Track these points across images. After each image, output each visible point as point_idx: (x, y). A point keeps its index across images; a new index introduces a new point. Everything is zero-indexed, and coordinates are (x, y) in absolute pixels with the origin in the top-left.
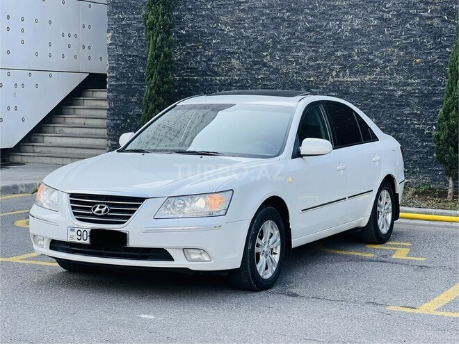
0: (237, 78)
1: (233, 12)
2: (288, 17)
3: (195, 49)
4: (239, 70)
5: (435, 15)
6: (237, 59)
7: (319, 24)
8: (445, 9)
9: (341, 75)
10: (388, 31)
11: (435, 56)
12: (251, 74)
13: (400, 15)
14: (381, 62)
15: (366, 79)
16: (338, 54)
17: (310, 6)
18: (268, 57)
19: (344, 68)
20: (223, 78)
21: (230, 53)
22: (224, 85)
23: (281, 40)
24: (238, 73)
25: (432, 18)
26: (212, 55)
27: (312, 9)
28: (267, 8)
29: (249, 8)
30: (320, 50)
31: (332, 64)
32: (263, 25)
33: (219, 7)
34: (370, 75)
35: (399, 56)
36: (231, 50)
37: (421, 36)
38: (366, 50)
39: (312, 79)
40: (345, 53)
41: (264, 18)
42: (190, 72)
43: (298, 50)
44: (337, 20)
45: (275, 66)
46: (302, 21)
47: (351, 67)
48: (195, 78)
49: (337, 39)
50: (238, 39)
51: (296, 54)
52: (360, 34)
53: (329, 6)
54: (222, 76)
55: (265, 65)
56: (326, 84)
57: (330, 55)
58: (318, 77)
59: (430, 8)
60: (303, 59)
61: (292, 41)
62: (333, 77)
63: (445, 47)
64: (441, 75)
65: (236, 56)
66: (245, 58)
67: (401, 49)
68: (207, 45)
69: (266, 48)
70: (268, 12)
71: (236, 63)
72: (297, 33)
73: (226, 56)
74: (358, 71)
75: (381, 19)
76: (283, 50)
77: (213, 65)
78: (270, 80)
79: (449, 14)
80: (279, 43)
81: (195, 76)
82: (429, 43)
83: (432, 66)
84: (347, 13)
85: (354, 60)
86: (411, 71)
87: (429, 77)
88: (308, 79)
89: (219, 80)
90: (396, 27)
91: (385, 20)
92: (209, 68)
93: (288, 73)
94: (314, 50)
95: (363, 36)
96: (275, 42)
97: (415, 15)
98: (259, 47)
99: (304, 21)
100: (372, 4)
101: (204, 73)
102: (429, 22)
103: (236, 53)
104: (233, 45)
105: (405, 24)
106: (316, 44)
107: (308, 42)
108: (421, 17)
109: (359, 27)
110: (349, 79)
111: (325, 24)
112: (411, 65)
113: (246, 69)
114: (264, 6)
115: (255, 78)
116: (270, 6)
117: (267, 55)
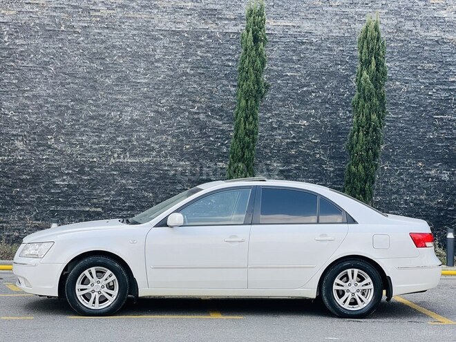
0: (21, 158)
1: (17, 99)
2: (72, 106)
4: (23, 151)
5: (201, 111)
6: (20, 141)
7: (101, 113)
8: (209, 107)
9: (122, 157)
10: (162, 121)
11: (201, 143)
12: (35, 154)
13: (173, 109)
14: (157, 147)
15: (144, 161)
16: (119, 139)
17: (94, 98)
18: (53, 140)
19: (125, 150)
20: (6, 158)
21: (13, 135)
22: (7, 164)
23: (65, 126)
24: (22, 153)
25: (198, 113)
27: (96, 100)
28: (52, 97)
29: (34, 96)
30: (103, 136)
31: (114, 148)
32: (48, 112)
33: (3, 93)
34: (148, 157)
35: (172, 142)
36: (15, 133)
37: (190, 127)
38: (144, 136)
39: (95, 160)
40: (126, 138)
41: (48, 106)
43: (82, 134)
44: (118, 111)
45: (59, 148)
46: (86, 110)
47: (130, 151)
49: (118, 127)
50: (22, 123)
51: (80, 138)
52: (139, 124)
53: (111, 99)
54: (5, 156)
55: (49, 147)
56: (108, 165)
57: (112, 139)
58: (100, 158)
59: (197, 105)
60: (87, 142)
61: (77, 127)
62: (114, 159)
63: (210, 136)
64: (206, 159)
65: (20, 138)
66: (30, 140)
67: (173, 137)
69: (50, 132)
70: (53, 100)
71: (19, 144)
72: (81, 121)
73: (10, 138)
74: (136, 154)
75: (157, 112)
76: (67, 135)
78: (55, 160)
79: (212, 111)
80: (63, 128)
82: (196, 133)
83: (199, 151)
84: (127, 105)
85: (134, 145)
86: (182, 155)
87: (196, 160)
88: (91, 160)
89: (2, 160)
90: (168, 119)
91: (160, 113)
93: (73, 154)
94: (97, 135)
95: (142, 125)
96: (60, 127)
97: (185, 110)
98: (43, 131)
99: (88, 110)
100: (148, 100)
102: (196, 116)
103: (20, 136)
104: (16, 128)
105: (176, 117)
106: (99, 130)
107: (91, 128)
108: (189, 112)
109: (138, 117)
110: (129, 161)
111: (107, 113)
112: (182, 150)
113: (30, 150)
114: (49, 96)
115: (39, 158)
116: (55, 96)
117: (51, 138)
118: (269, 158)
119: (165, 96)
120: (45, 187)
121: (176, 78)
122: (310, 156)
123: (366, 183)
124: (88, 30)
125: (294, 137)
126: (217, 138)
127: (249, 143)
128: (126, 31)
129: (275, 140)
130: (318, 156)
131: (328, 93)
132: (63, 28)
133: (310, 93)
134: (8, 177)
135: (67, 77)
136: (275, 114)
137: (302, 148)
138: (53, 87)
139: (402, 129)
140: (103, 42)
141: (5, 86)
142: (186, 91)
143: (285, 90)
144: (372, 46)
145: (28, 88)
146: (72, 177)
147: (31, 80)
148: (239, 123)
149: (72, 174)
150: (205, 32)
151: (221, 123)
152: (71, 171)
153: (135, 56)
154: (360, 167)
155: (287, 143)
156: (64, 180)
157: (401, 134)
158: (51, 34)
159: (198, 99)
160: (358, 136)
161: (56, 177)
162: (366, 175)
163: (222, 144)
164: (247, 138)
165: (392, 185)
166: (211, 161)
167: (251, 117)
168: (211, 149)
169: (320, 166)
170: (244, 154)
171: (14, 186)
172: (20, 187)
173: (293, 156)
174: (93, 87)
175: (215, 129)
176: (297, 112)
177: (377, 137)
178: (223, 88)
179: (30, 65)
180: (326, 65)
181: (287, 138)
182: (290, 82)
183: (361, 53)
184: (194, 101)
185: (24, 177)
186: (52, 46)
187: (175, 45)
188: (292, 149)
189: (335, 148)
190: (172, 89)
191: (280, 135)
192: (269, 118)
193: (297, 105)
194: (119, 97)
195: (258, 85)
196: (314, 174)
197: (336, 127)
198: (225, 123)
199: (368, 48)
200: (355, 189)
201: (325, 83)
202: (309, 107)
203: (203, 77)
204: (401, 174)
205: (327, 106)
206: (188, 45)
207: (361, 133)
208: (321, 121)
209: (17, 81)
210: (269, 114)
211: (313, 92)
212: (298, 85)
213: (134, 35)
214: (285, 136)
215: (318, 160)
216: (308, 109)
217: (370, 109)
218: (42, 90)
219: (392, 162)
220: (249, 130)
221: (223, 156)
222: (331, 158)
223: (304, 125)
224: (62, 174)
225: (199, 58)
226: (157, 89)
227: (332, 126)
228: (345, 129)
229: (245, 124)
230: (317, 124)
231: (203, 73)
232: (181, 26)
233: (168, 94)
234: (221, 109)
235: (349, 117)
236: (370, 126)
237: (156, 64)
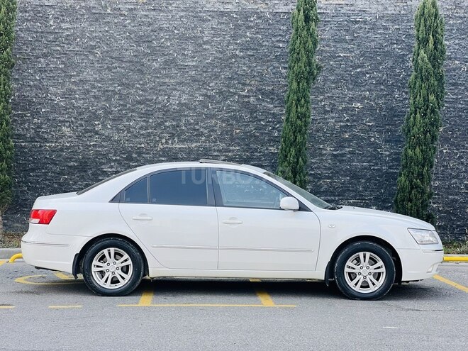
0: (68, 145)
1: (63, 84)
2: (119, 90)
3: (22, 117)
4: (70, 137)
5: (251, 94)
6: (67, 127)
7: (149, 97)
8: (259, 90)
9: (170, 142)
10: (211, 105)
11: (252, 128)
12: (83, 141)
13: (222, 93)
14: (206, 131)
15: (193, 146)
16: (167, 124)
17: (141, 82)
18: (100, 126)
19: (173, 136)
20: (53, 144)
21: (60, 121)
22: (54, 151)
23: (112, 111)
24: (69, 140)
25: (249, 97)
26: (41, 123)
27: (143, 85)
28: (99, 82)
29: (81, 81)
30: (151, 121)
31: (162, 133)
32: (95, 97)
33: (49, 78)
34: (197, 142)
35: (221, 127)
36: (62, 119)
37: (240, 111)
38: (192, 121)
39: (143, 146)
40: (174, 123)
41: (95, 91)
42: (17, 139)
43: (129, 120)
44: (165, 95)
45: (106, 134)
46: (133, 95)
47: (179, 136)
48: (23, 144)
49: (166, 111)
50: (69, 109)
51: (127, 123)
52: (187, 108)
53: (159, 82)
54: (52, 142)
55: (97, 133)
56: (156, 150)
57: (160, 125)
58: (148, 143)
59: (247, 88)
60: (134, 128)
61: (124, 112)
62: (162, 144)
63: (260, 120)
64: (257, 144)
65: (67, 124)
66: (77, 126)
67: (223, 121)
68: (36, 114)
69: (97, 117)
70: (99, 85)
71: (66, 130)
72: (128, 105)
73: (57, 125)
74: (185, 139)
75: (205, 95)
76: (114, 120)
77: (43, 132)
78: (102, 146)
79: (263, 94)
80: (110, 113)
81: (23, 142)
82: (246, 116)
83: (250, 136)
84: (175, 89)
85: (182, 130)
86: (232, 139)
87: (247, 145)
88: (139, 146)
89: (49, 147)
90: (218, 102)
91: (209, 97)
92: (38, 135)
93: (120, 140)
94: (145, 121)
95: (190, 109)
96: (108, 112)
97: (235, 94)
98: (90, 116)
99: (135, 94)
100: (197, 83)
101: (32, 140)
102: (246, 100)
103: (67, 122)
104: (63, 114)
105: (226, 100)
106: (147, 115)
107: (138, 113)
108: (239, 96)
109: (186, 101)
110: (177, 146)
111: (155, 98)
112: (232, 135)
113: (77, 136)
114: (96, 80)
115: (87, 145)
116: (102, 80)
117: (99, 124)
118: (323, 142)
119: (214, 79)
120: (93, 174)
121: (225, 61)
122: (365, 139)
123: (423, 166)
124: (134, 12)
125: (348, 121)
126: (269, 122)
127: (301, 127)
128: (174, 13)
129: (328, 123)
130: (373, 139)
131: (384, 74)
132: (109, 11)
133: (364, 74)
134: (56, 164)
135: (114, 61)
136: (328, 96)
137: (356, 131)
138: (100, 71)
139: (462, 110)
140: (150, 24)
141: (51, 71)
142: (236, 74)
143: (337, 71)
144: (430, 25)
145: (75, 73)
146: (120, 164)
147: (77, 65)
148: (291, 106)
149: (119, 160)
150: (255, 12)
151: (272, 106)
152: (118, 158)
153: (183, 39)
154: (418, 150)
155: (341, 127)
156: (112, 167)
157: (461, 116)
158: (97, 17)
159: (248, 82)
160: (415, 118)
161: (104, 164)
162: (424, 158)
163: (274, 128)
164: (299, 122)
165: (452, 169)
166: (262, 146)
167: (303, 100)
168: (262, 133)
169: (375, 150)
170: (296, 139)
171: (61, 173)
172: (68, 174)
173: (346, 140)
174: (141, 71)
175: (266, 112)
176: (351, 94)
177: (435, 119)
178: (274, 71)
179: (77, 49)
180: (381, 44)
181: (341, 122)
182: (343, 63)
183: (418, 31)
184: (244, 84)
185: (72, 164)
186: (99, 30)
187: (223, 26)
188: (346, 132)
189: (391, 131)
190: (221, 72)
191: (333, 118)
192: (321, 101)
193: (351, 87)
194: (167, 80)
195: (310, 66)
196: (369, 159)
197: (392, 109)
198: (276, 107)
199: (425, 26)
200: (413, 174)
201: (380, 64)
202: (363, 89)
203: (252, 58)
204: (461, 157)
205: (382, 87)
206: (237, 26)
207: (418, 115)
208: (375, 103)
209: (63, 66)
210: (322, 97)
211: (368, 73)
212: (351, 66)
213: (182, 17)
214: (338, 120)
215: (373, 144)
216: (362, 91)
217: (427, 90)
218: (89, 75)
219: (451, 145)
220: (301, 114)
221: (274, 141)
222: (387, 141)
223: (358, 108)
224: (110, 160)
225: (248, 39)
226: (206, 72)
227: (387, 108)
228: (401, 112)
229: (297, 107)
230: (372, 106)
231: (252, 55)
232: (230, 6)
233: (217, 77)
234: (272, 92)
235: (406, 99)
236: (428, 107)
237: (205, 47)
